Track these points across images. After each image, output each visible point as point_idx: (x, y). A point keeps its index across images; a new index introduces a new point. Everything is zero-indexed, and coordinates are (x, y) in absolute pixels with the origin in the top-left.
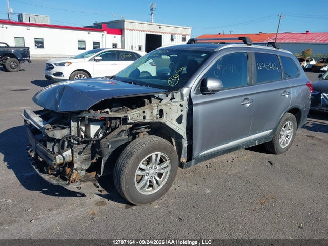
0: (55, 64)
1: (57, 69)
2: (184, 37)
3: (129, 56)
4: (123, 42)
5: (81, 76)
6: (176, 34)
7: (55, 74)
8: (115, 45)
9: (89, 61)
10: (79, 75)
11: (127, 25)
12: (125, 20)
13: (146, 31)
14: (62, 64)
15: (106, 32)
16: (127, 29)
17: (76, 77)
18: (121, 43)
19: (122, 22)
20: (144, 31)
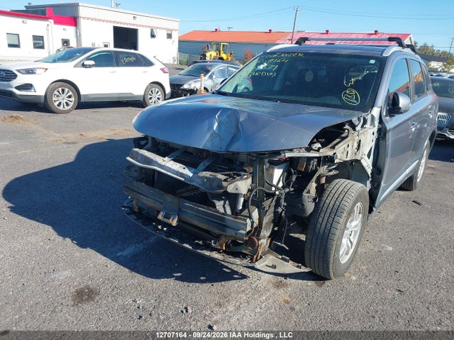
0: (19, 71)
1: (22, 79)
2: (169, 32)
3: (133, 59)
4: (78, 37)
5: (63, 91)
6: (157, 28)
7: (18, 88)
8: (66, 42)
9: (75, 66)
10: (60, 90)
11: (83, 12)
12: (80, 4)
13: (114, 22)
14: (30, 72)
15: (52, 21)
16: (84, 18)
17: (56, 92)
18: (75, 39)
19: (76, 6)
20: (110, 22)
